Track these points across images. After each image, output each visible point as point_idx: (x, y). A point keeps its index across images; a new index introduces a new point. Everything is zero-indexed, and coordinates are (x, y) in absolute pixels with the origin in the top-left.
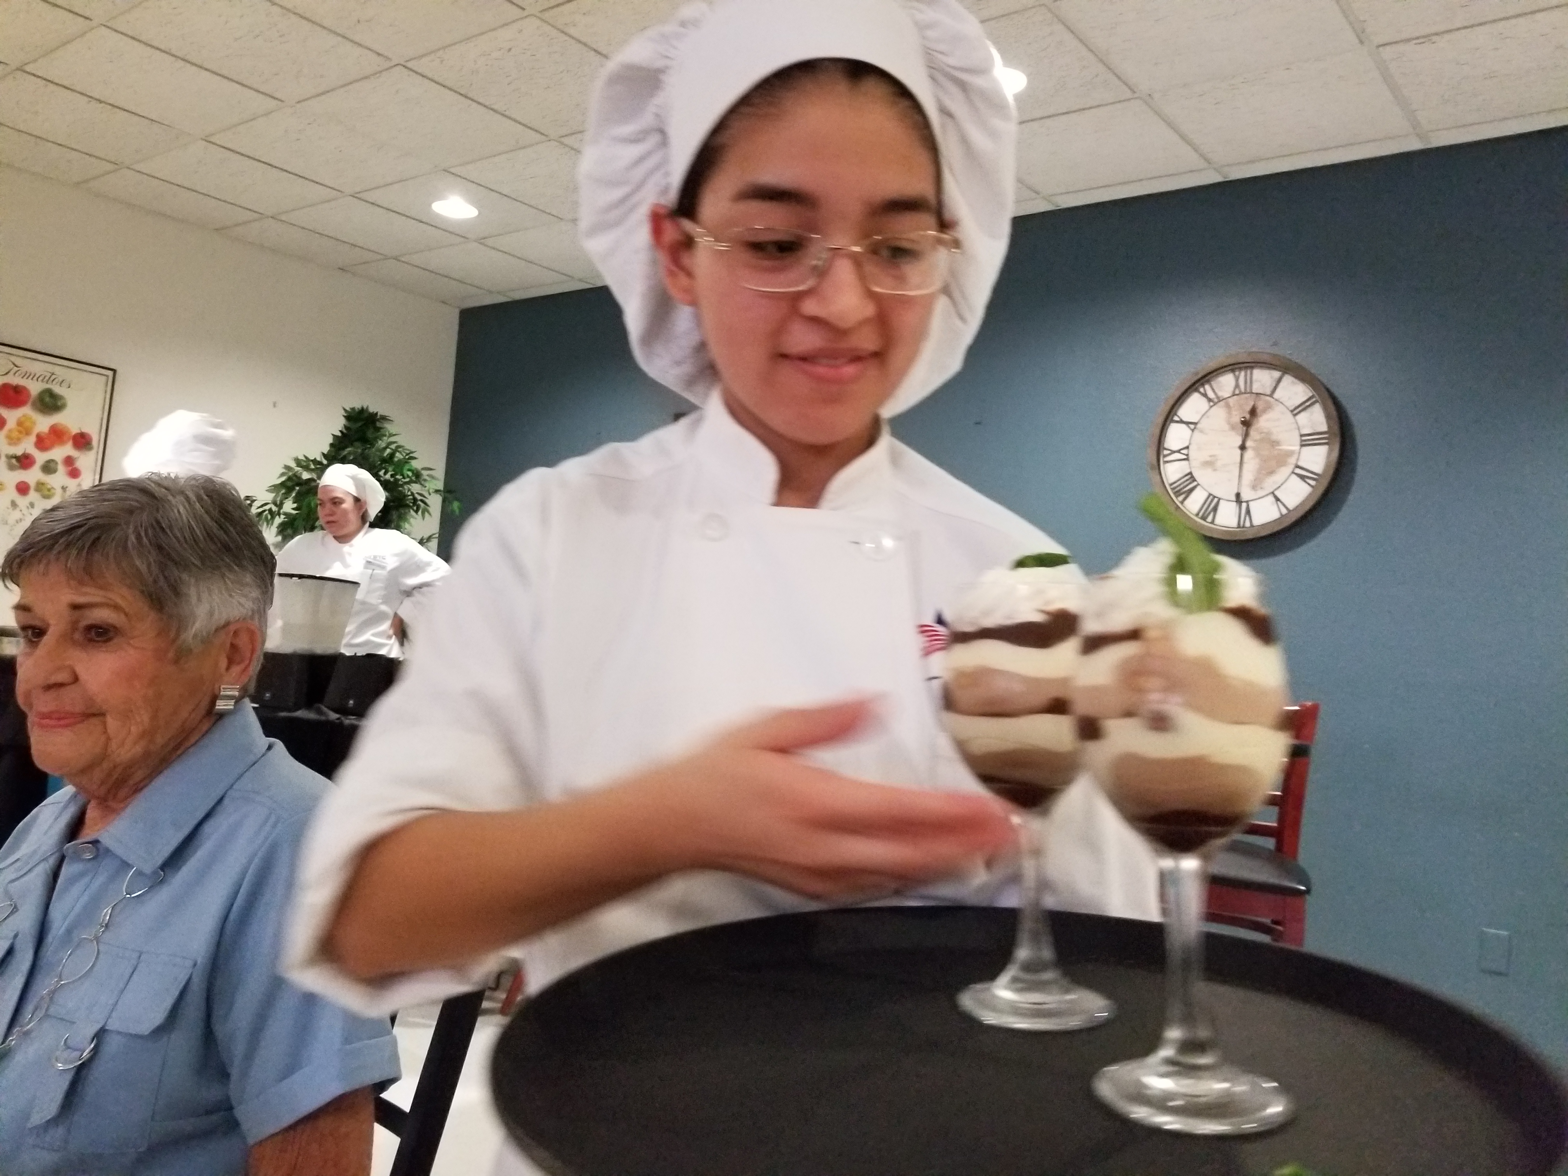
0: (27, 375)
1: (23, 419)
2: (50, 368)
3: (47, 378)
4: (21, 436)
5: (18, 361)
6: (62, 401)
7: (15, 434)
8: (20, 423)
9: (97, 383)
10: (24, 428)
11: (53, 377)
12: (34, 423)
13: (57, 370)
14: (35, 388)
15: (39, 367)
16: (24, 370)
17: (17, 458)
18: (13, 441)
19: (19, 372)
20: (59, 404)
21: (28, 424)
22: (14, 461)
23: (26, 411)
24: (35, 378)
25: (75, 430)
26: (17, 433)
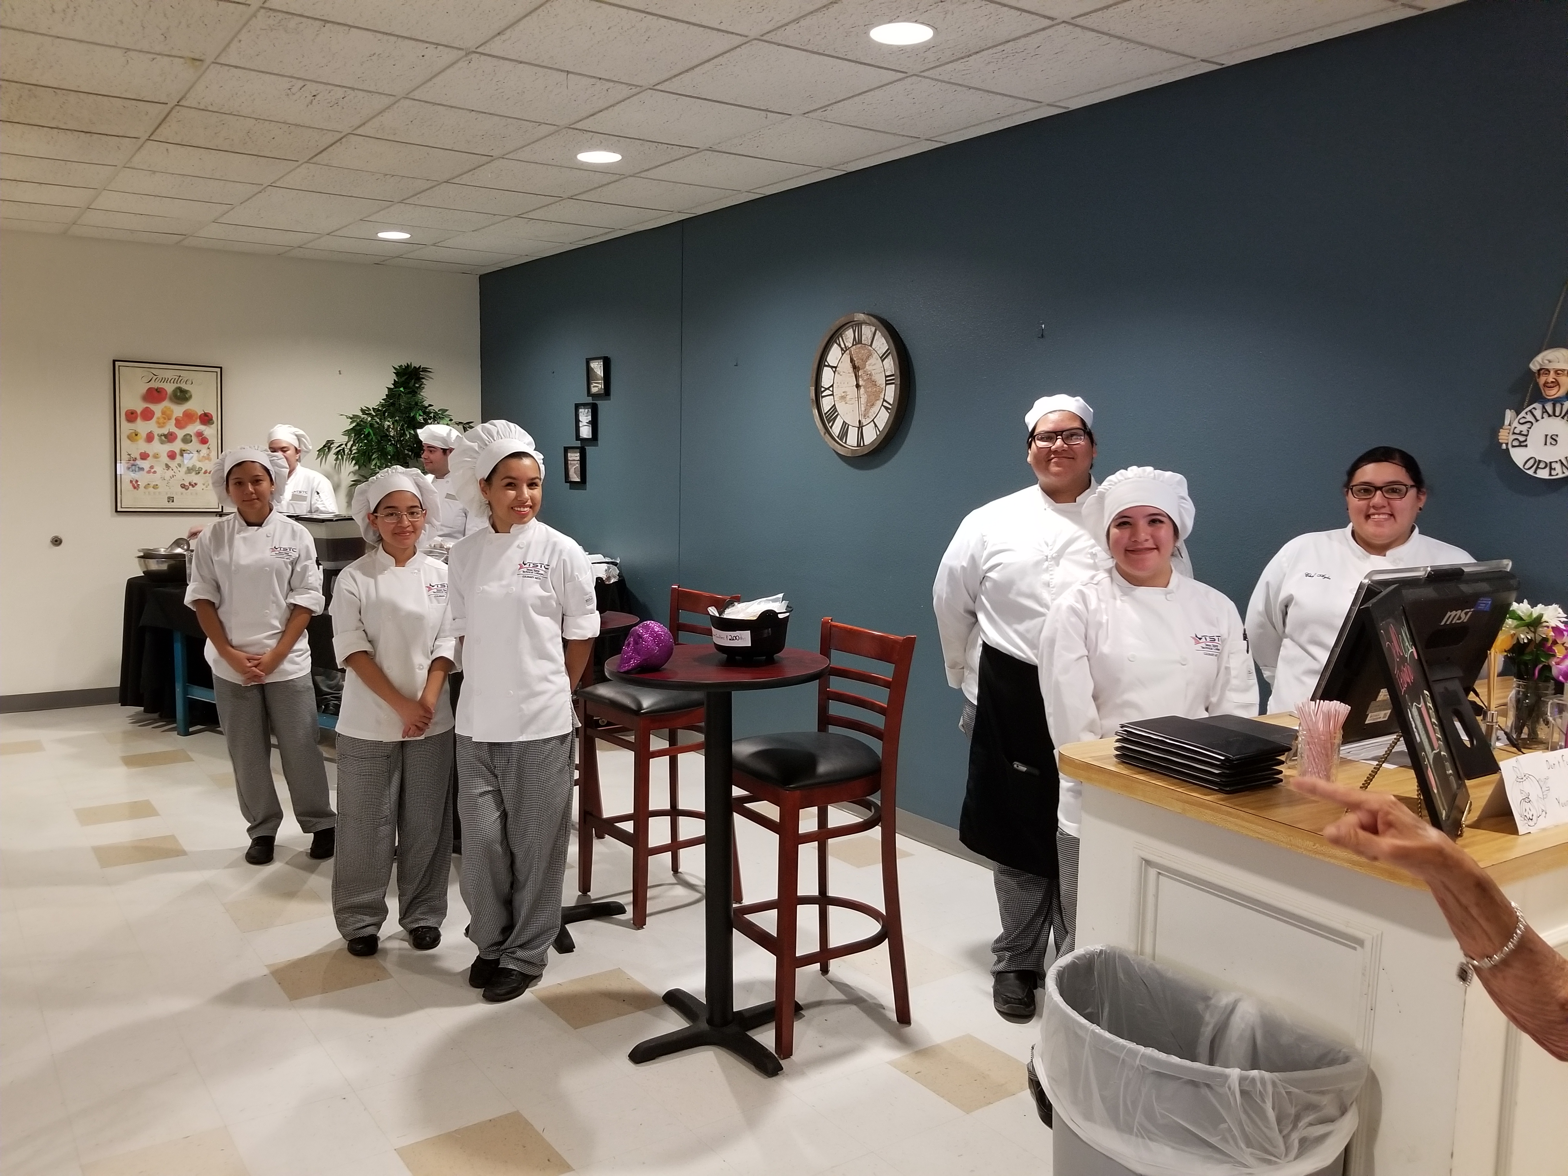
0: (164, 380)
1: (165, 409)
2: (178, 373)
3: (176, 380)
4: (165, 421)
5: (155, 372)
6: (189, 394)
7: (161, 420)
8: (163, 413)
9: (211, 378)
10: (167, 416)
11: (181, 378)
12: (172, 411)
13: (182, 373)
14: (169, 388)
15: (170, 374)
16: (160, 377)
17: (165, 436)
18: (161, 425)
19: (158, 379)
20: (187, 396)
21: (168, 412)
22: (163, 437)
23: (166, 404)
24: (169, 381)
25: (200, 413)
26: (163, 419)
